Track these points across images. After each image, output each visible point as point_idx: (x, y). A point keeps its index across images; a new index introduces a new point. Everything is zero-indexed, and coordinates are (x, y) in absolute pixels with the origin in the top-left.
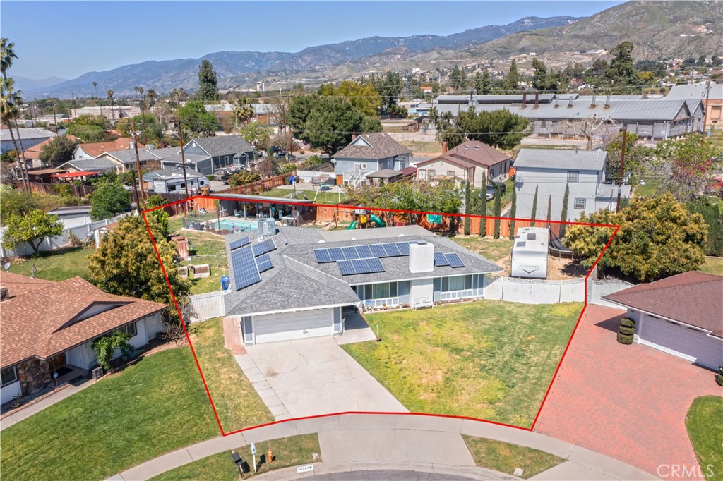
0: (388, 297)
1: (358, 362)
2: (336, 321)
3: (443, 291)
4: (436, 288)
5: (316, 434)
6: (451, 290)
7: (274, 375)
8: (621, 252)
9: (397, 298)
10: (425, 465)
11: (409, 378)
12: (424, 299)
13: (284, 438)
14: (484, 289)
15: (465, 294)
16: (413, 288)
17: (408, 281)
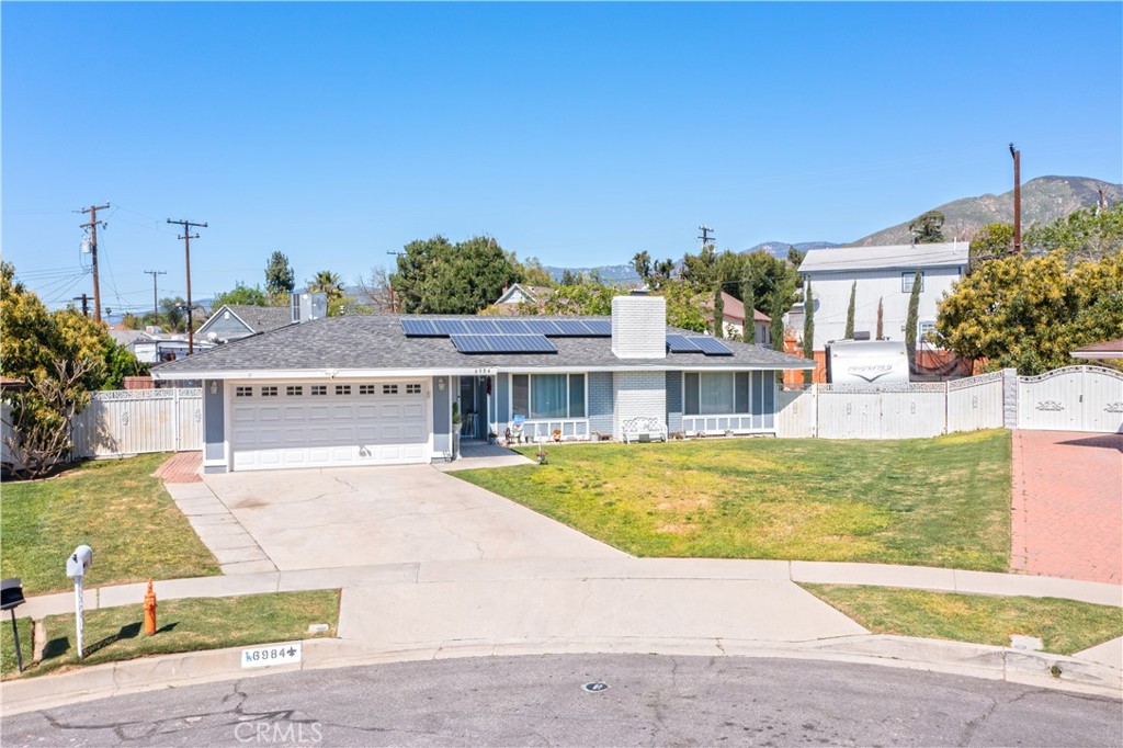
0: (565, 416)
1: (487, 488)
2: (440, 428)
3: (687, 413)
4: (672, 406)
5: (339, 591)
6: (703, 413)
7: (255, 505)
8: (1060, 339)
9: (586, 420)
10: (691, 642)
11: (621, 505)
12: (646, 422)
13: (228, 598)
14: (776, 416)
15: (735, 423)
16: (622, 396)
17: (611, 373)
